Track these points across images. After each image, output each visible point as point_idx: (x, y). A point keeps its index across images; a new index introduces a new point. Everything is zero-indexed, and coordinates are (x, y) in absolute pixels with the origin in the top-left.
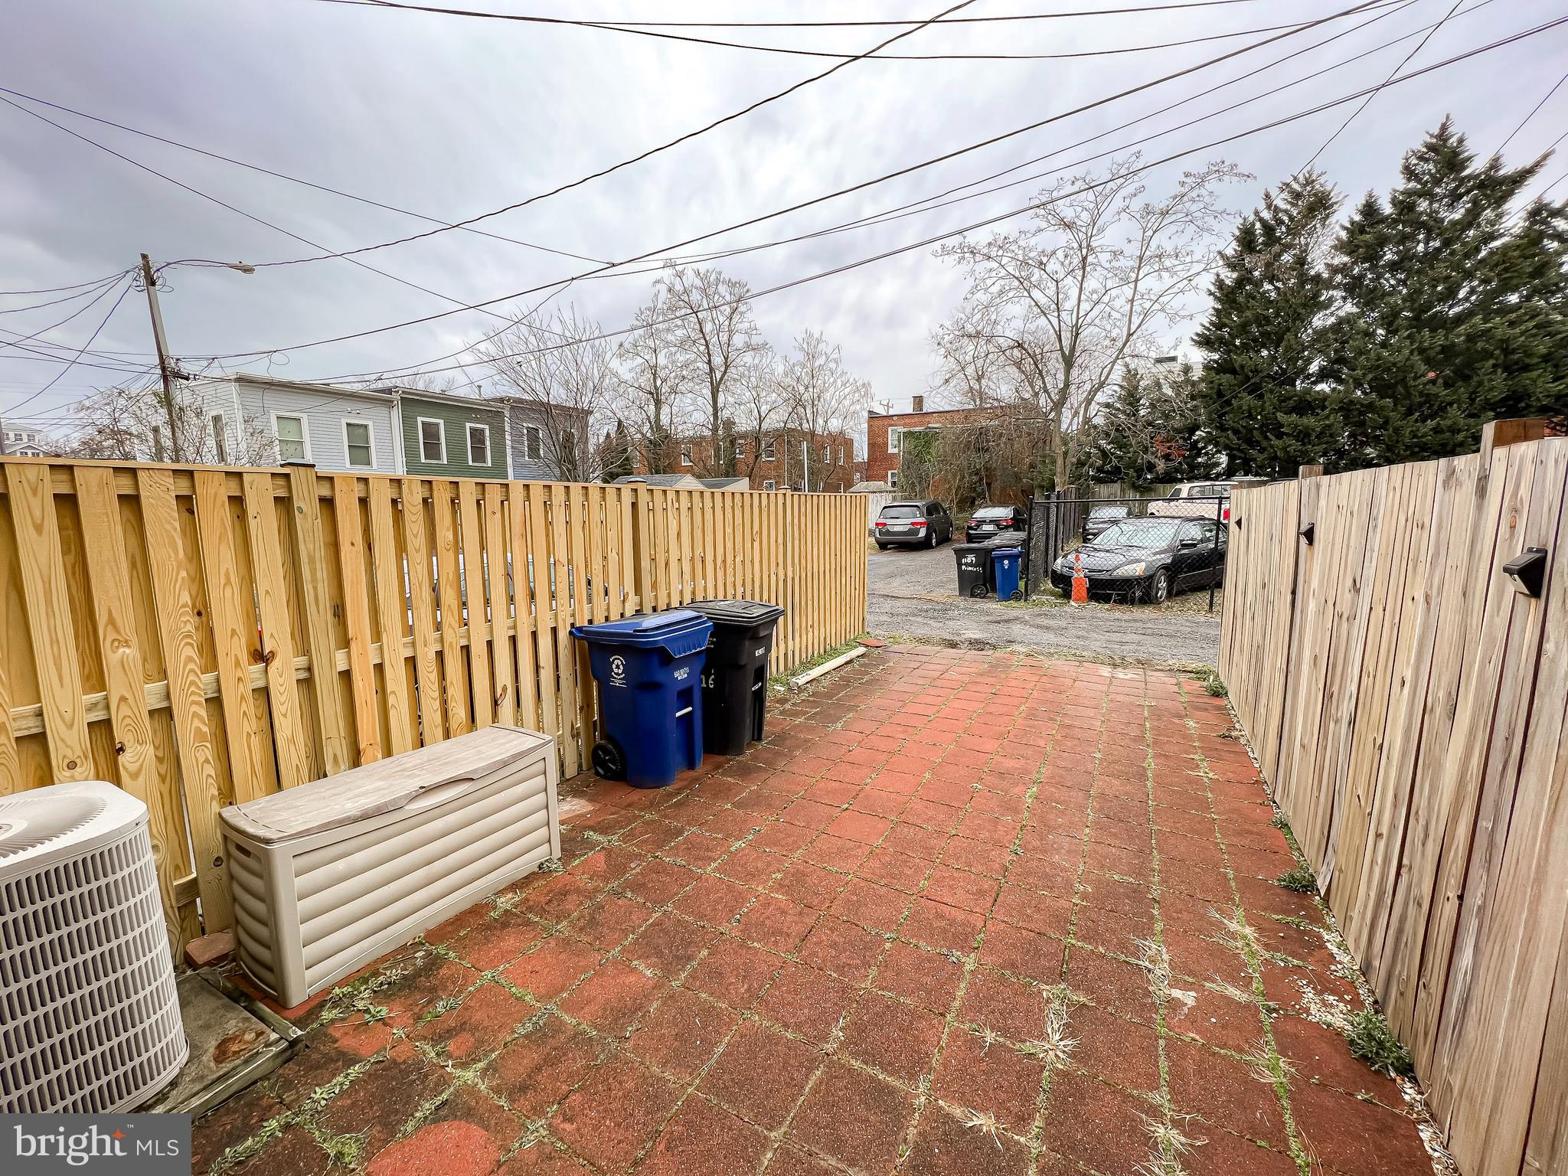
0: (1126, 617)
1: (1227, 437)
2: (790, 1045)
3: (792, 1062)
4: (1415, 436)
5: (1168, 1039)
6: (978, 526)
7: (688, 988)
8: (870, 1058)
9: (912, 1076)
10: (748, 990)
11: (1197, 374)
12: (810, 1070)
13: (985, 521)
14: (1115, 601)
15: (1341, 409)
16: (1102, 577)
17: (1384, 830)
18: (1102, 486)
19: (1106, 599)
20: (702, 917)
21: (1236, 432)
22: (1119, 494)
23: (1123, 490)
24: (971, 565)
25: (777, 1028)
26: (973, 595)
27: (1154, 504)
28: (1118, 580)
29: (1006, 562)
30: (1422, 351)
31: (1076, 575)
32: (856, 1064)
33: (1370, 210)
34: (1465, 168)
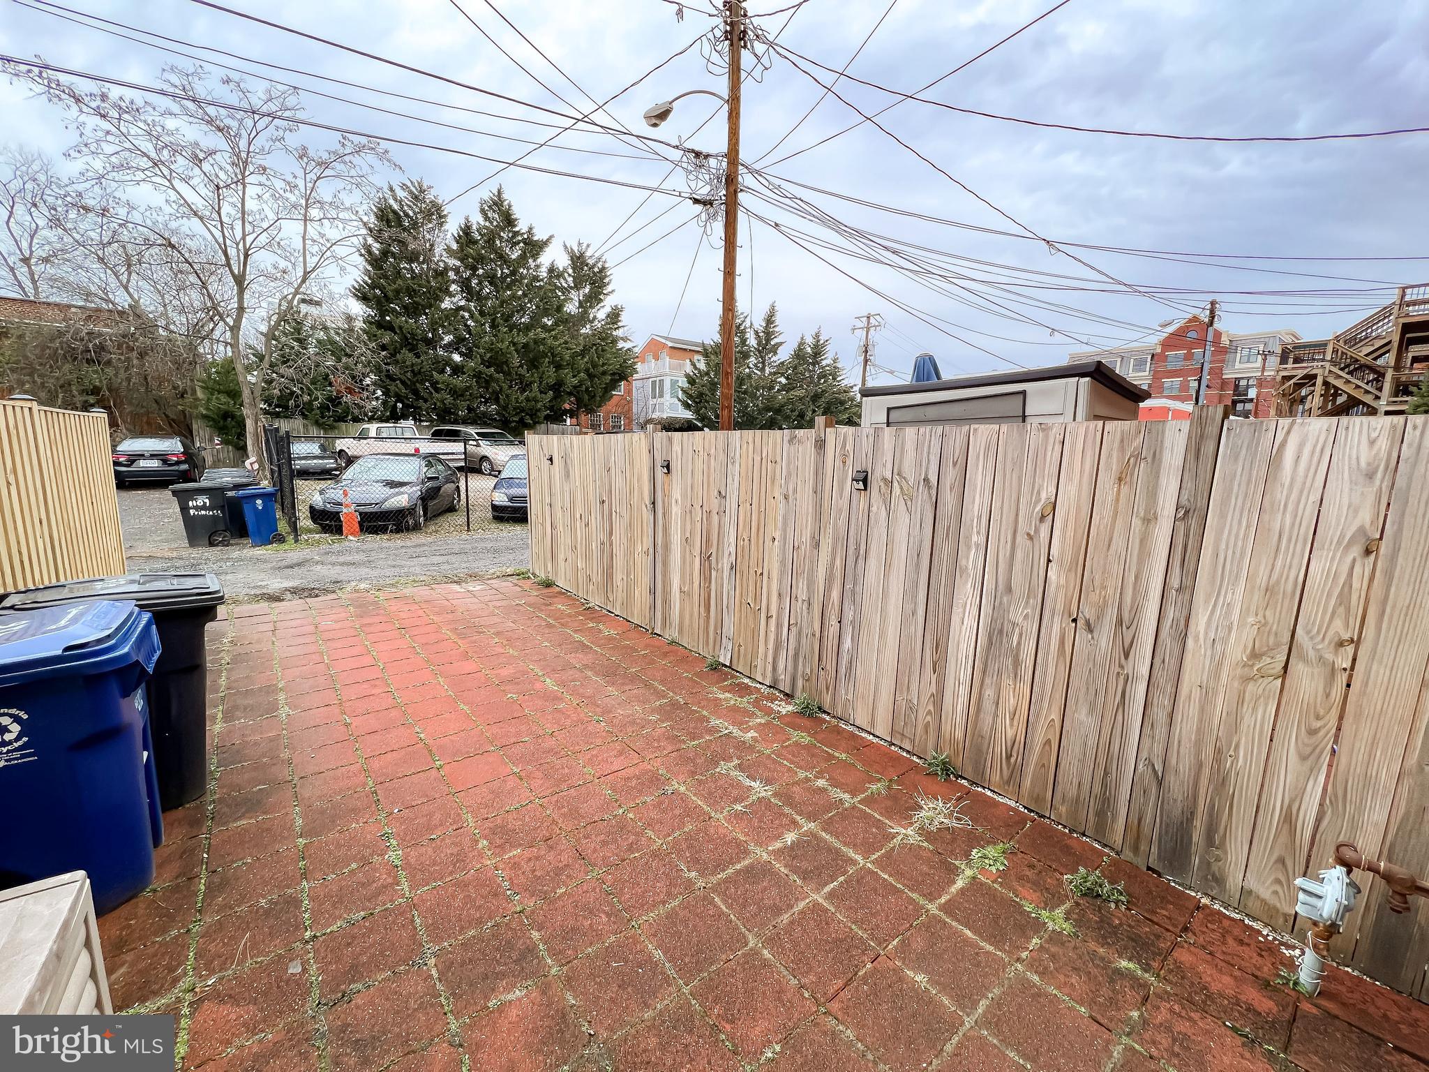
0: (409, 543)
1: (396, 386)
2: (684, 906)
3: (699, 911)
4: (517, 402)
5: (772, 753)
6: (133, 462)
7: (568, 962)
8: (720, 866)
9: (746, 852)
10: (608, 915)
11: (359, 324)
12: (712, 902)
13: (143, 455)
14: (391, 531)
15: (474, 376)
16: (371, 510)
17: (774, 612)
18: (282, 421)
19: (382, 530)
20: (480, 922)
21: (403, 383)
22: (302, 430)
23: (305, 426)
24: (204, 507)
25: (662, 910)
26: (211, 544)
27: (338, 441)
28: (392, 512)
29: (259, 502)
30: (514, 344)
31: (345, 510)
32: (722, 876)
33: (466, 230)
34: (515, 226)
